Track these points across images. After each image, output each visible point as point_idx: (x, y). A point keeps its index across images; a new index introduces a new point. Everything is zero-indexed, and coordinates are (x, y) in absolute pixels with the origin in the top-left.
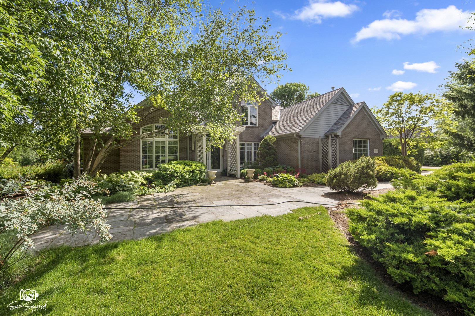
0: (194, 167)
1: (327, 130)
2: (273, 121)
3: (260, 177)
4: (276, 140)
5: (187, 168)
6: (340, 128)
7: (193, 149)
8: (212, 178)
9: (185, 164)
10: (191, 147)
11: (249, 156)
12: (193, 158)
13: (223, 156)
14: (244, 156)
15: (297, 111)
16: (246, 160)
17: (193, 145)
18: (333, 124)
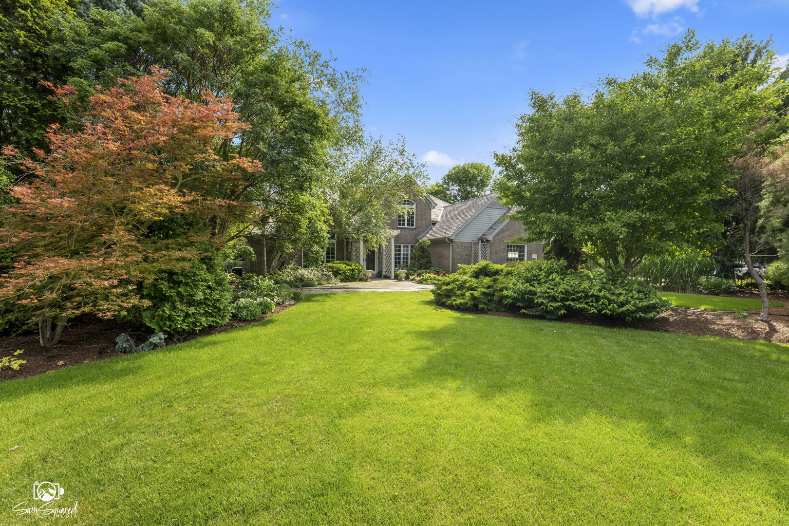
0: (353, 267)
1: (481, 234)
2: (433, 221)
3: (411, 277)
4: (430, 243)
5: (348, 267)
6: (491, 233)
7: (350, 250)
8: (369, 276)
9: (345, 264)
10: (347, 249)
11: (406, 258)
12: (349, 259)
13: (379, 258)
14: (400, 258)
15: (456, 212)
16: (402, 262)
17: (350, 247)
18: (487, 228)
